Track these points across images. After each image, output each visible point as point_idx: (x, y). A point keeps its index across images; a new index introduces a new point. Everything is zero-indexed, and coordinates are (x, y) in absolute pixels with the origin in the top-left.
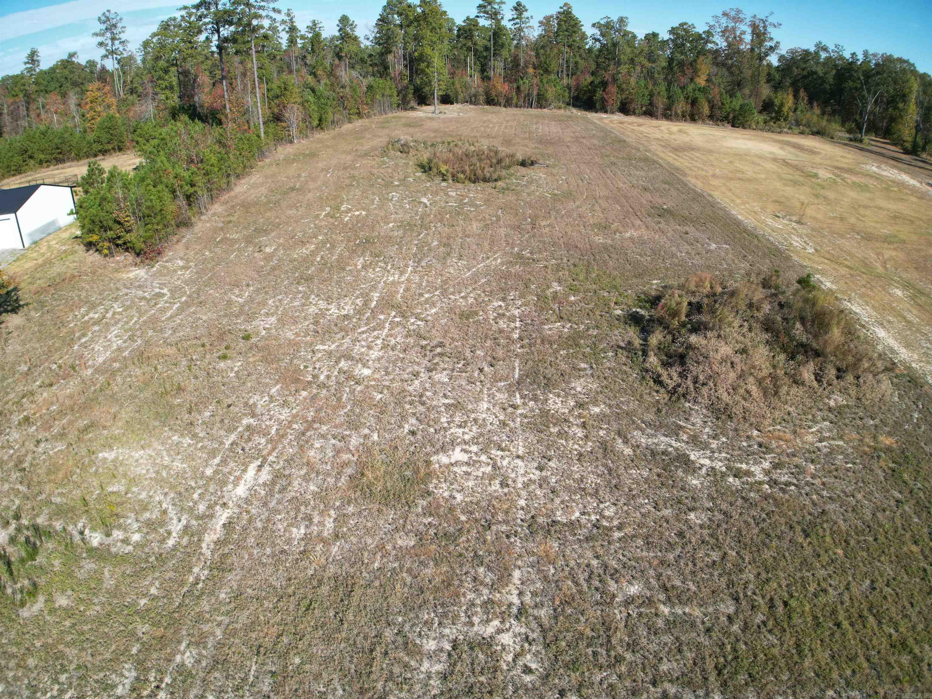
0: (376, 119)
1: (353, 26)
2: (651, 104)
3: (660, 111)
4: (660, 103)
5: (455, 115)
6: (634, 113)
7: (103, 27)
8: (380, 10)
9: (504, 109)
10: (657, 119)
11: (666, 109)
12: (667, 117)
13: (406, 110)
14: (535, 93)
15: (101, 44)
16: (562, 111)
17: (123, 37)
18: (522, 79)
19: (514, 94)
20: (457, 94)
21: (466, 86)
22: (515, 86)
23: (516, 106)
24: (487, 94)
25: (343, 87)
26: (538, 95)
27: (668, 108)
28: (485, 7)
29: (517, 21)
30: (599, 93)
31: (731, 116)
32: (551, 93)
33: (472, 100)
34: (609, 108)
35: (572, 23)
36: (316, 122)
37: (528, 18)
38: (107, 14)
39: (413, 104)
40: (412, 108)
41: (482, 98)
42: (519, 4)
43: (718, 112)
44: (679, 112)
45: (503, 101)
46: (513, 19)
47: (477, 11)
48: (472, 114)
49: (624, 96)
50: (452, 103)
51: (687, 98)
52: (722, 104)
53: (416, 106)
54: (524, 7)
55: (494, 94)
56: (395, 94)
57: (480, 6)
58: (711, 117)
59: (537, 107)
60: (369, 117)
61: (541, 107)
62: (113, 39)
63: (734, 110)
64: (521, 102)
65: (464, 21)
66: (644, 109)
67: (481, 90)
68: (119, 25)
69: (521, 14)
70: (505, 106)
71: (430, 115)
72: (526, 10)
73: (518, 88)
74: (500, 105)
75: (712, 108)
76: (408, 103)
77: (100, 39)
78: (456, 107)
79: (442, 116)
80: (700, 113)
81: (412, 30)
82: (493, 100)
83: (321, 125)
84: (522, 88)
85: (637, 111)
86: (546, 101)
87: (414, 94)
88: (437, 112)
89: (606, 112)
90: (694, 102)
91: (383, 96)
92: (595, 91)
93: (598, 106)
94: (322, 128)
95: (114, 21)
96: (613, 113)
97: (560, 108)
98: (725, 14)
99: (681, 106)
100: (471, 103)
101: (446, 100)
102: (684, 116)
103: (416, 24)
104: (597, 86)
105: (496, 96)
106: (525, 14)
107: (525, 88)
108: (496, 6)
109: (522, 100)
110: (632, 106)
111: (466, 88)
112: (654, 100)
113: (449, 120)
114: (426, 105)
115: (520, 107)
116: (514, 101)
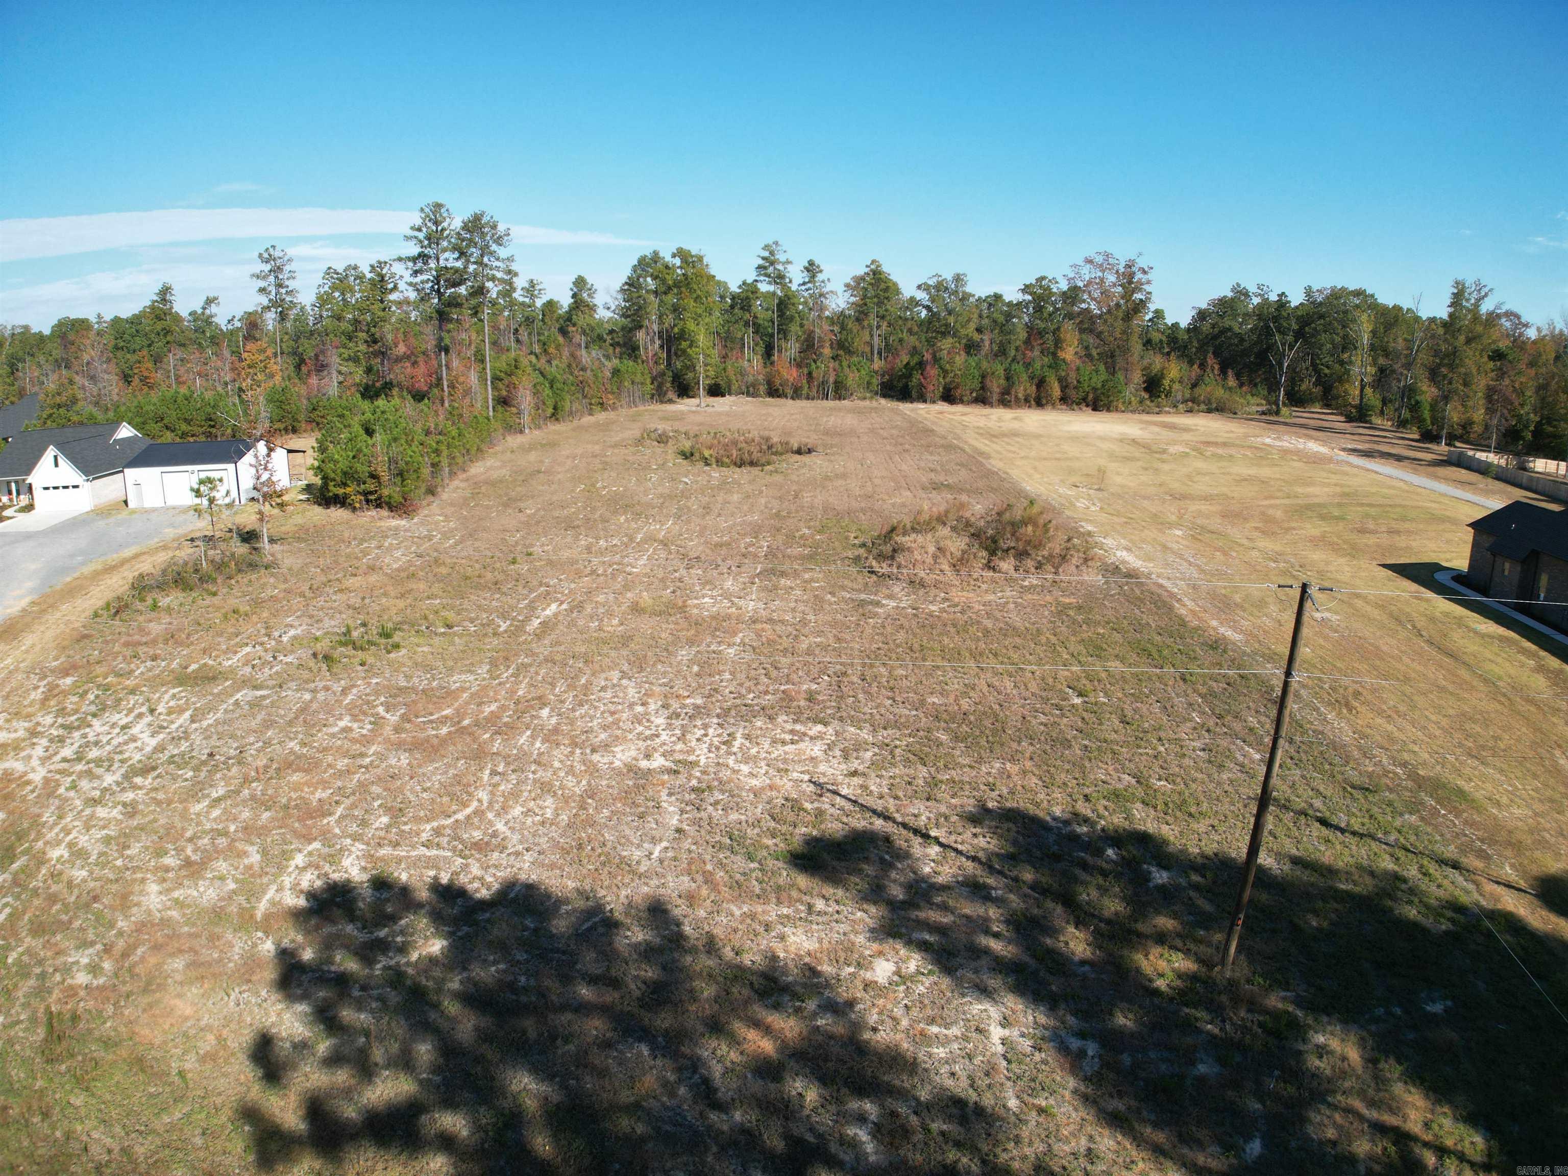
0: (623, 411)
1: (591, 292)
2: (983, 388)
3: (995, 397)
4: (995, 386)
5: (727, 408)
6: (962, 402)
7: (267, 268)
8: (628, 270)
9: (791, 402)
10: (992, 406)
11: (1003, 394)
12: (1004, 402)
13: (662, 402)
14: (831, 380)
15: (262, 290)
16: (867, 403)
17: (292, 284)
18: (815, 361)
19: (805, 381)
20: (729, 384)
21: (742, 373)
22: (806, 371)
23: (808, 398)
24: (769, 383)
26: (836, 382)
27: (1006, 392)
28: (765, 268)
29: (809, 285)
30: (917, 377)
31: (1091, 396)
32: (852, 378)
33: (750, 391)
34: (929, 396)
35: (884, 286)
36: (551, 410)
37: (823, 282)
38: (271, 251)
39: (671, 395)
40: (670, 401)
41: (762, 389)
42: (811, 263)
43: (1072, 393)
44: (1020, 395)
45: (790, 392)
46: (804, 284)
47: (755, 273)
48: (748, 407)
49: (948, 380)
50: (723, 395)
51: (1032, 378)
52: (1078, 382)
53: (675, 398)
54: (818, 267)
55: (778, 382)
56: (648, 381)
57: (759, 267)
58: (1064, 399)
59: (835, 399)
60: (614, 408)
61: (840, 399)
62: (280, 286)
63: (1095, 389)
64: (814, 392)
65: (740, 287)
66: (974, 395)
67: (761, 377)
68: (287, 268)
69: (813, 276)
70: (793, 398)
71: (694, 409)
72: (821, 271)
73: (810, 374)
74: (786, 397)
75: (1064, 388)
76: (665, 394)
77: (262, 284)
78: (728, 399)
79: (709, 409)
80: (1049, 397)
81: (671, 299)
82: (777, 390)
84: (815, 374)
85: (965, 399)
86: (846, 389)
87: (673, 382)
88: (703, 405)
89: (925, 401)
90: (1041, 383)
91: (633, 383)
92: (911, 375)
93: (914, 394)
95: (278, 262)
96: (934, 402)
97: (865, 398)
98: (1088, 262)
99: (1025, 387)
100: (748, 394)
101: (715, 391)
102: (1027, 400)
103: (675, 291)
104: (912, 369)
105: (781, 384)
106: (820, 277)
107: (818, 374)
108: (780, 267)
109: (815, 390)
110: (958, 393)
111: (742, 375)
112: (988, 382)
113: (720, 414)
114: (689, 397)
115: (813, 399)
116: (804, 392)
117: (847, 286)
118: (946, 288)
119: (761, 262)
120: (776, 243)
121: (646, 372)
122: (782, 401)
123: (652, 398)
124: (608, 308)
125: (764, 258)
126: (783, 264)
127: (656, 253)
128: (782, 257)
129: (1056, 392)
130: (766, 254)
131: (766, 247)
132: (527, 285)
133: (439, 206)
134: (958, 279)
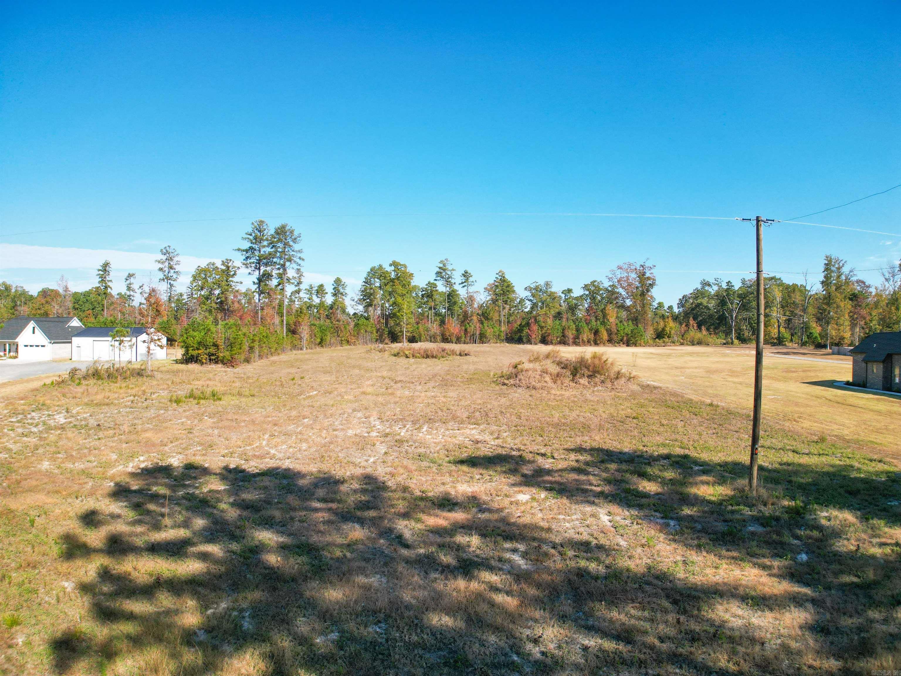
0: (360, 347)
1: (344, 286)
2: (564, 336)
3: (571, 341)
4: (570, 334)
6: (552, 343)
7: (164, 257)
8: (365, 275)
10: (569, 346)
11: (575, 339)
12: (576, 343)
13: (382, 343)
14: (478, 333)
15: (161, 269)
16: (498, 345)
17: (178, 268)
18: (468, 324)
19: (463, 334)
20: (420, 336)
22: (463, 329)
23: (464, 343)
24: (443, 335)
25: (338, 321)
26: (480, 334)
27: (576, 337)
28: (441, 273)
29: (466, 283)
30: (526, 330)
31: (625, 338)
32: (489, 332)
33: (432, 339)
34: (533, 341)
35: (506, 284)
36: (319, 340)
37: (473, 280)
38: (168, 248)
39: (387, 341)
40: (387, 343)
41: (439, 338)
42: (466, 272)
43: (614, 337)
44: (585, 339)
45: (454, 340)
46: (462, 283)
47: (434, 277)
48: (432, 346)
49: (543, 332)
50: (417, 342)
51: (591, 330)
52: (618, 331)
53: (389, 343)
54: (470, 273)
55: (448, 334)
56: (375, 332)
57: (437, 273)
58: (610, 341)
59: (480, 343)
60: (355, 345)
61: (482, 343)
62: (171, 268)
63: (627, 335)
64: (468, 340)
65: (427, 285)
66: (559, 339)
67: (438, 332)
68: (176, 259)
69: (468, 278)
70: (456, 343)
72: (471, 276)
73: (466, 330)
74: (452, 343)
75: (610, 332)
76: (384, 340)
77: (161, 266)
78: (420, 344)
80: (601, 340)
81: (389, 288)
82: (447, 339)
83: (321, 344)
84: (468, 330)
85: (554, 342)
86: (486, 338)
87: (389, 334)
88: (405, 346)
89: (531, 344)
90: (596, 333)
91: (366, 331)
92: (523, 330)
93: (524, 340)
94: (322, 346)
95: (171, 255)
96: (536, 344)
97: (496, 343)
98: (620, 268)
99: (586, 335)
100: (431, 341)
101: (412, 340)
102: (589, 342)
103: (391, 283)
104: (523, 327)
105: (449, 336)
106: (471, 278)
107: (471, 329)
108: (449, 273)
109: (469, 338)
110: (549, 338)
111: (427, 331)
112: (566, 333)
114: (397, 342)
115: (467, 343)
116: (463, 339)
117: (485, 289)
118: (541, 290)
119: (438, 270)
120: (447, 260)
121: (374, 326)
122: (450, 344)
123: (376, 341)
124: (353, 300)
125: (440, 268)
126: (451, 271)
127: (380, 266)
128: (450, 267)
129: (605, 335)
130: (441, 265)
131: (441, 262)
132: (308, 288)
133: (262, 222)
134: (547, 284)
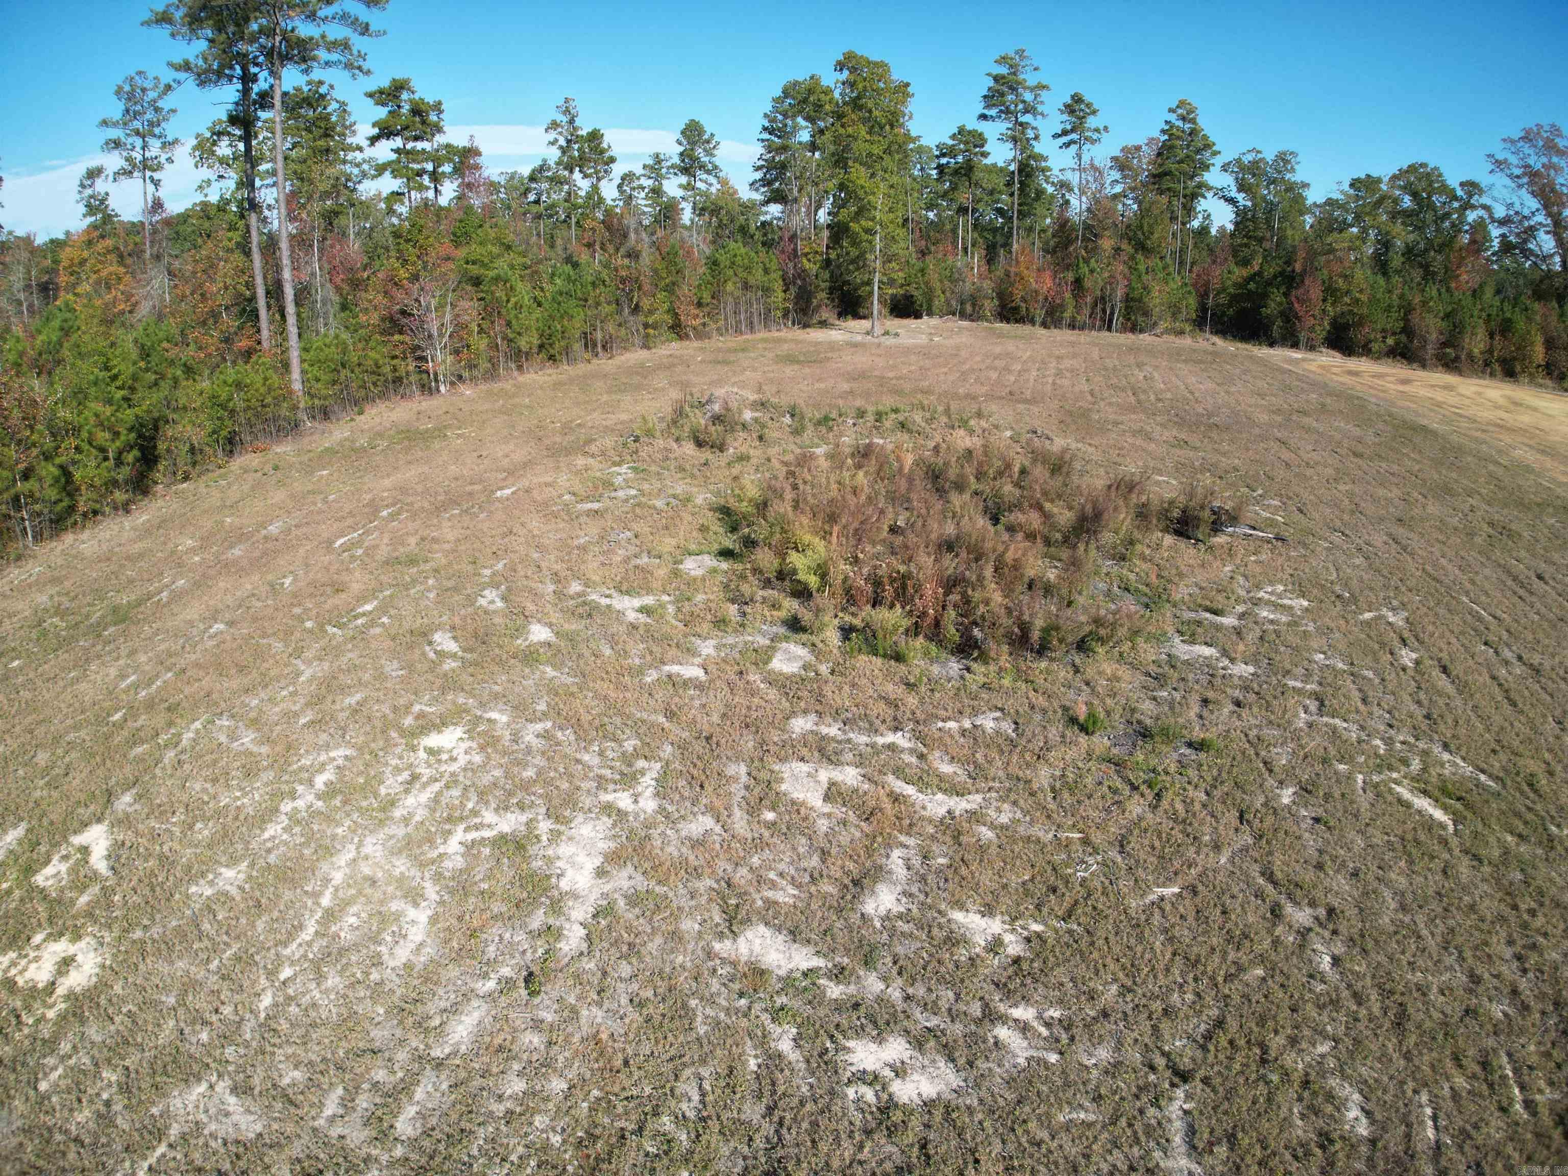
0: (722, 342)
2: (1408, 330)
3: (1430, 350)
4: (1430, 328)
5: (923, 340)
6: (1367, 352)
9: (1043, 331)
10: (1424, 366)
11: (1445, 345)
12: (1448, 363)
13: (805, 325)
14: (1120, 293)
16: (1186, 341)
18: (1087, 261)
19: (1068, 295)
20: (929, 295)
21: (952, 277)
22: (1070, 276)
23: (1072, 326)
24: (1003, 294)
26: (1127, 299)
27: (1450, 342)
28: (1000, 95)
29: (1074, 136)
30: (1278, 298)
32: (1157, 295)
33: (967, 309)
34: (1303, 336)
37: (1097, 130)
39: (824, 312)
40: (824, 324)
41: (989, 306)
42: (1077, 99)
44: (1476, 353)
45: (1040, 314)
46: (1065, 133)
48: (964, 339)
49: (1339, 309)
50: (918, 316)
51: (1485, 319)
53: (833, 319)
54: (1089, 105)
55: (1018, 294)
56: (780, 286)
57: (989, 96)
59: (1124, 329)
60: (703, 334)
61: (1133, 331)
64: (1083, 317)
65: (953, 137)
66: (1390, 341)
67: (988, 286)
69: (1081, 121)
70: (1044, 325)
71: (859, 338)
72: (1094, 112)
73: (1078, 282)
74: (1032, 322)
75: (1548, 346)
76: (814, 310)
78: (926, 323)
79: (889, 341)
82: (1016, 309)
84: (1088, 283)
85: (1375, 347)
86: (1146, 314)
87: (831, 291)
88: (878, 330)
89: (1295, 345)
91: (747, 288)
92: (1265, 296)
93: (1276, 331)
96: (1312, 348)
97: (1181, 333)
99: (1478, 338)
100: (963, 315)
101: (902, 307)
104: (1268, 284)
105: (1024, 299)
106: (1092, 122)
107: (1093, 283)
108: (1028, 96)
109: (1087, 311)
110: (1360, 335)
111: (951, 279)
112: (1415, 319)
113: (907, 351)
114: (853, 316)
115: (1082, 328)
116: (1067, 315)
119: (991, 84)
120: (1020, 53)
121: (774, 266)
122: (1026, 329)
123: (784, 315)
125: (997, 79)
126: (1031, 89)
128: (1031, 78)
129: (1539, 353)
130: (1003, 70)
131: (1003, 60)
